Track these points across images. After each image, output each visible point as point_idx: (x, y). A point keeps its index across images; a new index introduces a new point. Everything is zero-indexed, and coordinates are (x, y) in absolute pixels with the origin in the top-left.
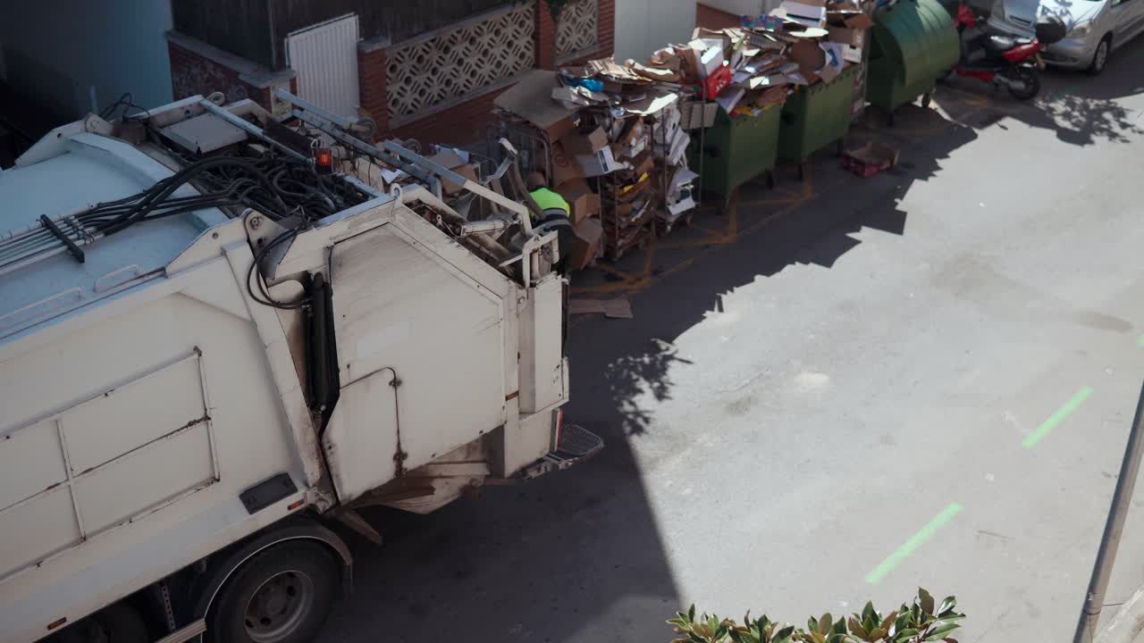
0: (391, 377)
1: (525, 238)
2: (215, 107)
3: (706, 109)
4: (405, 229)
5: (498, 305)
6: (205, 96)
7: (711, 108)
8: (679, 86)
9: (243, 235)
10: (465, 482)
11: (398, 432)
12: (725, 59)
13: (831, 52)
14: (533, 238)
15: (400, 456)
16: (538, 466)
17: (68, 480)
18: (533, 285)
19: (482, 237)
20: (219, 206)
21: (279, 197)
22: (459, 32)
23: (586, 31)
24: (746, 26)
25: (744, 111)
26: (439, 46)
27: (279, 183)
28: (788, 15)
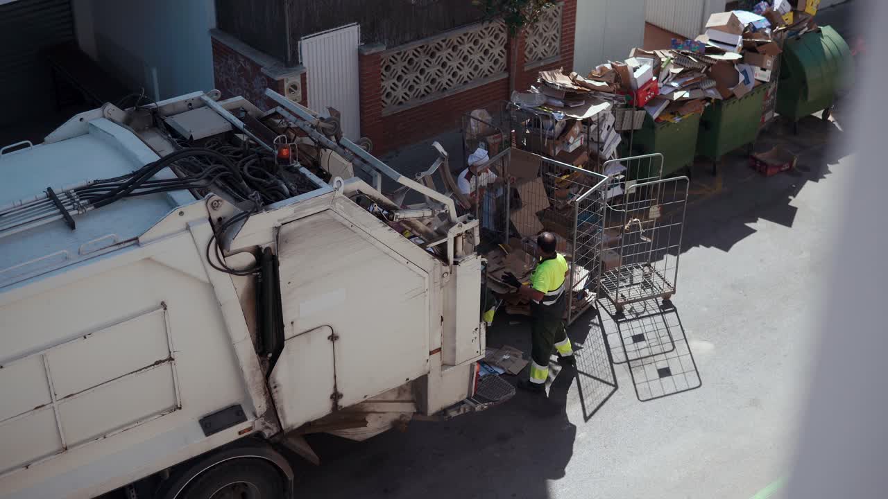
0: (330, 333)
1: (451, 224)
2: (211, 102)
3: (635, 115)
4: (344, 215)
5: (424, 278)
6: (206, 92)
7: (640, 115)
8: (614, 95)
9: (205, 214)
10: (396, 417)
11: (335, 377)
12: (654, 76)
13: (745, 72)
14: (457, 225)
15: (336, 396)
16: (458, 408)
17: (52, 402)
18: (456, 263)
19: (413, 222)
20: (191, 189)
21: (244, 182)
22: (443, 41)
23: (550, 44)
24: (675, 48)
25: (668, 118)
26: (426, 52)
27: (249, 169)
28: (710, 40)
